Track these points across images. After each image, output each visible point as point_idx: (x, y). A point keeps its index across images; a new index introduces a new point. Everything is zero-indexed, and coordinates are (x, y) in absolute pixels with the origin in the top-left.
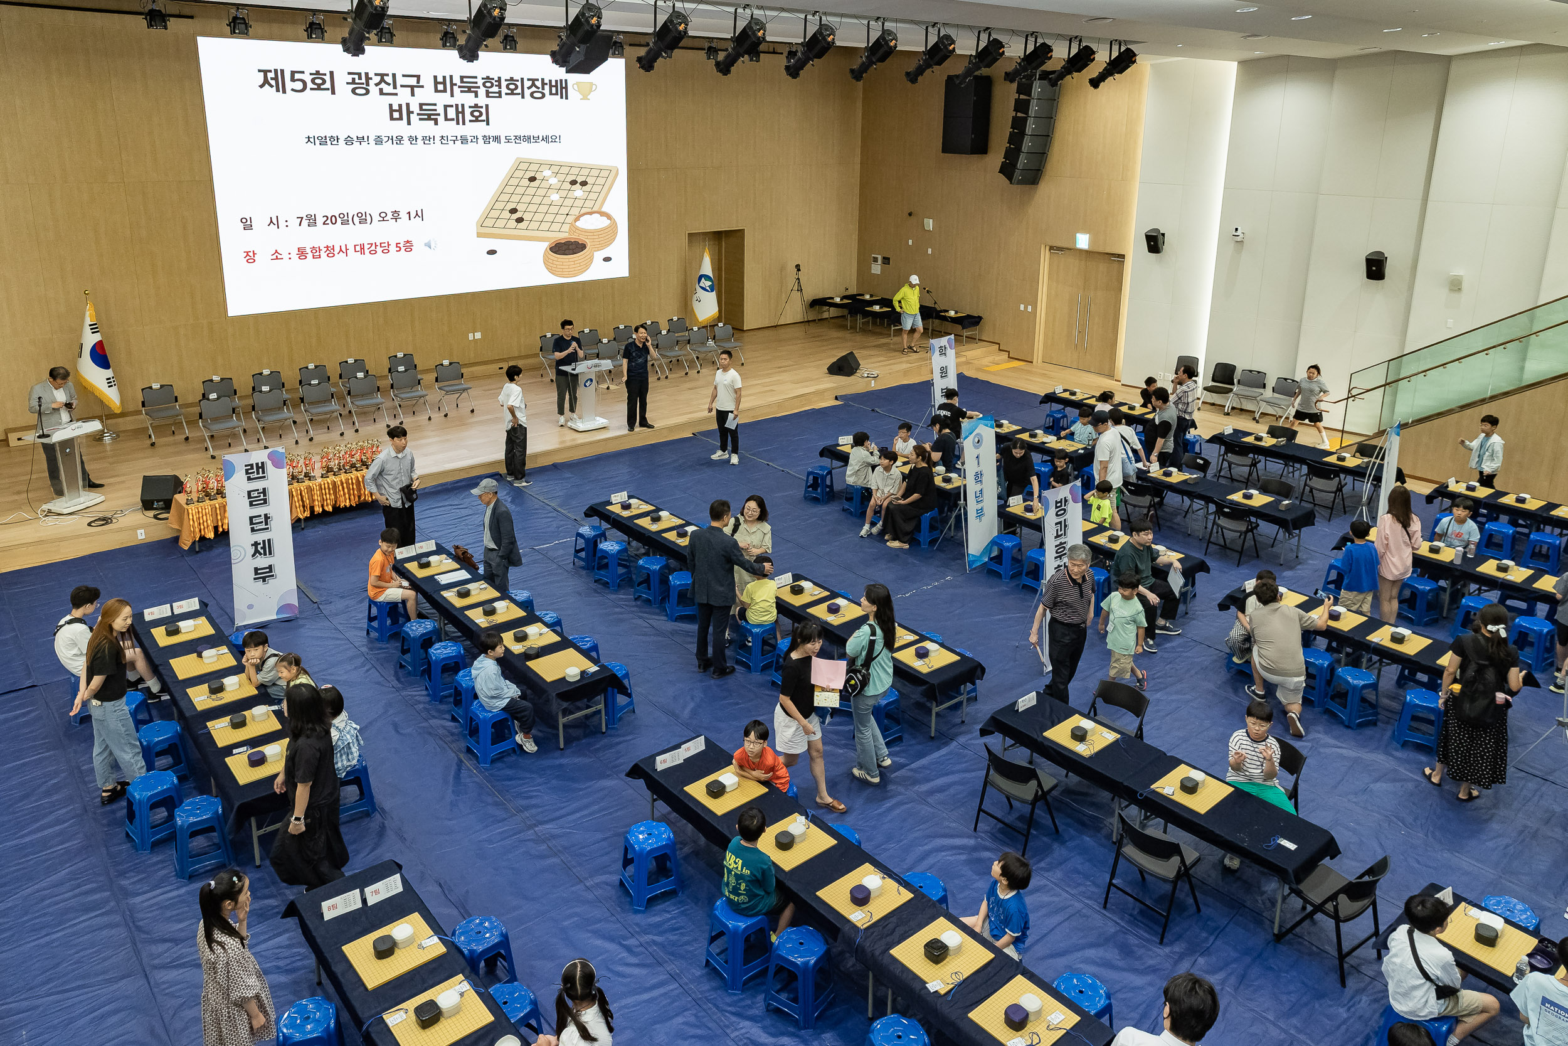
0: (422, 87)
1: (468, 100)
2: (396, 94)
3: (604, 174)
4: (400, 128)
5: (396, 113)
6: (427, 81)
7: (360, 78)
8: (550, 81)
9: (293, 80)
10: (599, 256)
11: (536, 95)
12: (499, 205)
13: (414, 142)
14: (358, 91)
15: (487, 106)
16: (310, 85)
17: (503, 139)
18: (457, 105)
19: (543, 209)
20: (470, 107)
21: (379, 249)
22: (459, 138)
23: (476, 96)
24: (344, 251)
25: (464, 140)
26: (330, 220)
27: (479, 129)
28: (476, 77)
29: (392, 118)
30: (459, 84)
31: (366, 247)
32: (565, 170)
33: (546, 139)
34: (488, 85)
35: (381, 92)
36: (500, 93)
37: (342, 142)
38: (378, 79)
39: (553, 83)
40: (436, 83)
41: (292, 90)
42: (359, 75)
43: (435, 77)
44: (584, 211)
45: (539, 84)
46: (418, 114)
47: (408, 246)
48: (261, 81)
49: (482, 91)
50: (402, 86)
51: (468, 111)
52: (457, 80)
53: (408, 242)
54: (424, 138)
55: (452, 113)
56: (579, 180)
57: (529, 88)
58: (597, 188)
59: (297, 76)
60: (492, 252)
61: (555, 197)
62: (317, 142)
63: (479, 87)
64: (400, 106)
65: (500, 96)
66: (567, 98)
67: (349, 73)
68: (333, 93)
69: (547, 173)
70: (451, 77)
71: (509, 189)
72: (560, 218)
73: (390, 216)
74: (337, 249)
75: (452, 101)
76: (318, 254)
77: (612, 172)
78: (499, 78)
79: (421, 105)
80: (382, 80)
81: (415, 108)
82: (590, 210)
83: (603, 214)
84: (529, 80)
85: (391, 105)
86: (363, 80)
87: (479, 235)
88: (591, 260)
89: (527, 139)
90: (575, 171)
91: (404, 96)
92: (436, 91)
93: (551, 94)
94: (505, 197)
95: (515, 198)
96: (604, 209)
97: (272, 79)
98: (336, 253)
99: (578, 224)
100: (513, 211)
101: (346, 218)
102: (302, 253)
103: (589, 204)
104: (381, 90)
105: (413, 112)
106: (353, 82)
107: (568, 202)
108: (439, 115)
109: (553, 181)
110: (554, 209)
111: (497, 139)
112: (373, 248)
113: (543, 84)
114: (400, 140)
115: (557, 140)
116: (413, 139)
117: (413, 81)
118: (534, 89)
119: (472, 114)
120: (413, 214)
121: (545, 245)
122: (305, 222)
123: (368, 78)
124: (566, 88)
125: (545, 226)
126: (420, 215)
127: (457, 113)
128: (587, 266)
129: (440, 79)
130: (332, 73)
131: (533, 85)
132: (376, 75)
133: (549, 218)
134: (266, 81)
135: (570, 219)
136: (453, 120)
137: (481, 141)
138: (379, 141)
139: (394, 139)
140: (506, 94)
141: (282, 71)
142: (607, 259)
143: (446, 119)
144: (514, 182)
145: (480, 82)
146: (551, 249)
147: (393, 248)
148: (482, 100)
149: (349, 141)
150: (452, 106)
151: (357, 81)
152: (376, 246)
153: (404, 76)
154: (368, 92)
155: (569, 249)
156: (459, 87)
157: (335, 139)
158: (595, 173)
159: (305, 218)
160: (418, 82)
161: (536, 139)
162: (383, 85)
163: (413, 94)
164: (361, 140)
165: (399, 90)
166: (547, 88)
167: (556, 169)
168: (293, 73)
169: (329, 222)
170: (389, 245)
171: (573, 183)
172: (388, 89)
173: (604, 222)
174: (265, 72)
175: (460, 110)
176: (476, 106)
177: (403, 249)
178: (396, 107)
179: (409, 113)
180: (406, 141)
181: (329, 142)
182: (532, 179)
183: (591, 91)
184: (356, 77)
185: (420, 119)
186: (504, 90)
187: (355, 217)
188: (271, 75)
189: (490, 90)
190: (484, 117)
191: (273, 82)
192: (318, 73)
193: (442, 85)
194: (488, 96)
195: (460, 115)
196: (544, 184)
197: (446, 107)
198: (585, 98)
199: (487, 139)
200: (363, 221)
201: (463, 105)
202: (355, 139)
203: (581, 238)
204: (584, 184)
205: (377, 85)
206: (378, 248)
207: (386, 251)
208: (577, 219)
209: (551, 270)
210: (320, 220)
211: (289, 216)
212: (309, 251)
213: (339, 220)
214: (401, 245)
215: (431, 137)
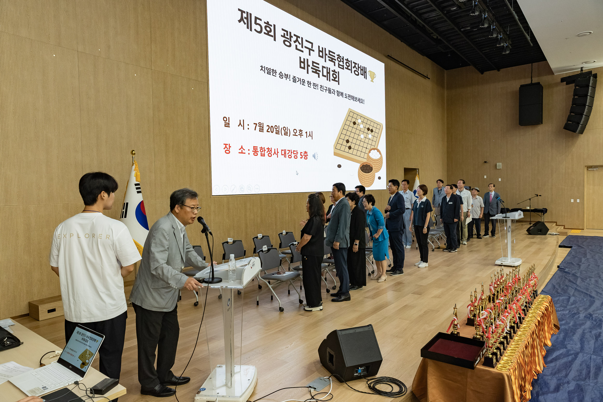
0: (314, 51)
2: (303, 52)
3: (378, 127)
4: (302, 74)
5: (302, 64)
6: (316, 48)
8: (361, 66)
9: (256, 23)
10: (377, 175)
11: (356, 73)
12: (342, 137)
13: (309, 86)
14: (286, 43)
15: (338, 73)
16: (264, 30)
17: (344, 95)
18: (327, 68)
19: (358, 142)
20: (332, 71)
21: (293, 155)
22: (328, 89)
23: (335, 65)
24: (276, 153)
25: (330, 91)
26: (271, 129)
27: (336, 86)
28: (334, 53)
29: (300, 67)
30: (328, 55)
31: (287, 152)
32: (365, 121)
33: (359, 100)
34: (339, 59)
35: (296, 48)
36: (343, 66)
37: (277, 75)
38: (295, 38)
39: (362, 68)
40: (319, 51)
41: (255, 30)
43: (319, 47)
44: (372, 147)
45: (357, 67)
46: (312, 68)
48: (239, 18)
49: (337, 63)
50: (305, 47)
51: (331, 73)
52: (327, 52)
53: (306, 152)
54: (313, 84)
55: (325, 72)
56: (370, 128)
57: (353, 67)
58: (376, 135)
59: (258, 21)
60: (339, 166)
61: (362, 136)
62: (266, 71)
63: (336, 60)
64: (304, 59)
65: (343, 69)
66: (366, 78)
67: (282, 30)
68: (275, 39)
69: (359, 121)
70: (325, 49)
71: (346, 127)
72: (364, 150)
73: (298, 132)
74: (273, 151)
75: (325, 65)
76: (263, 153)
77: (381, 126)
78: (343, 57)
79: (313, 63)
80: (297, 40)
81: (310, 63)
82: (374, 147)
83: (378, 150)
84: (353, 63)
85: (300, 58)
86: (289, 37)
87: (335, 154)
88: (375, 177)
89: (353, 98)
90: (369, 122)
91: (306, 54)
92: (319, 55)
93: (361, 74)
94: (345, 132)
95: (348, 134)
96: (378, 148)
97: (245, 18)
98: (272, 153)
99: (370, 155)
100: (348, 141)
101: (278, 130)
102: (255, 151)
103: (374, 143)
104: (296, 46)
105: (309, 66)
106: (284, 36)
107: (367, 141)
108: (320, 71)
109: (362, 126)
110: (362, 144)
111: (342, 94)
112: (290, 154)
113: (359, 67)
114: (304, 82)
115: (363, 102)
116: (309, 84)
117: (310, 46)
118: (355, 69)
119: (333, 75)
120: (308, 134)
121: (359, 165)
122: (258, 128)
123: (291, 37)
124: (366, 72)
125: (359, 153)
126: (311, 135)
127: (327, 73)
128: (373, 181)
129: (321, 49)
130: (274, 26)
131: (355, 66)
132: (294, 35)
133: (360, 149)
134: (242, 19)
135: (367, 151)
136: (325, 76)
137: (336, 93)
138: (294, 79)
139: (301, 80)
140: (346, 68)
141: (251, 15)
142: (380, 178)
143: (323, 75)
144: (348, 123)
145: (336, 57)
146: (361, 168)
147: (299, 156)
148: (337, 68)
149: (281, 75)
150: (325, 67)
151: (286, 36)
152: (292, 152)
153: (306, 41)
154: (290, 45)
155: (367, 169)
156: (328, 57)
157: (274, 71)
158: (376, 125)
159: (258, 125)
160: (312, 47)
161: (356, 99)
162: (297, 43)
163: (310, 54)
164: (286, 76)
165: (304, 49)
166: (360, 70)
167: (362, 119)
168: (256, 18)
169: (269, 130)
170: (297, 153)
171: (368, 129)
172: (299, 47)
173: (378, 155)
174: (242, 12)
175: (328, 71)
176: (334, 71)
177: (303, 156)
178: (302, 60)
180: (306, 84)
181: (271, 73)
182: (354, 123)
183: (374, 77)
184: (285, 33)
185: (313, 72)
186: (345, 65)
187: (282, 129)
188: (245, 15)
189: (340, 63)
190: (337, 79)
191: (245, 21)
192: (268, 23)
193: (322, 52)
194: (339, 67)
195: (328, 75)
196: (359, 128)
197: (323, 67)
198: (372, 81)
199: (338, 93)
200: (286, 134)
201: (329, 69)
202: (283, 75)
203: (371, 163)
204: (372, 131)
205: (294, 42)
206: (292, 153)
207: (296, 157)
208: (370, 152)
210: (266, 128)
211: (250, 121)
212: (259, 149)
213: (275, 130)
214: (302, 154)
215: (317, 84)
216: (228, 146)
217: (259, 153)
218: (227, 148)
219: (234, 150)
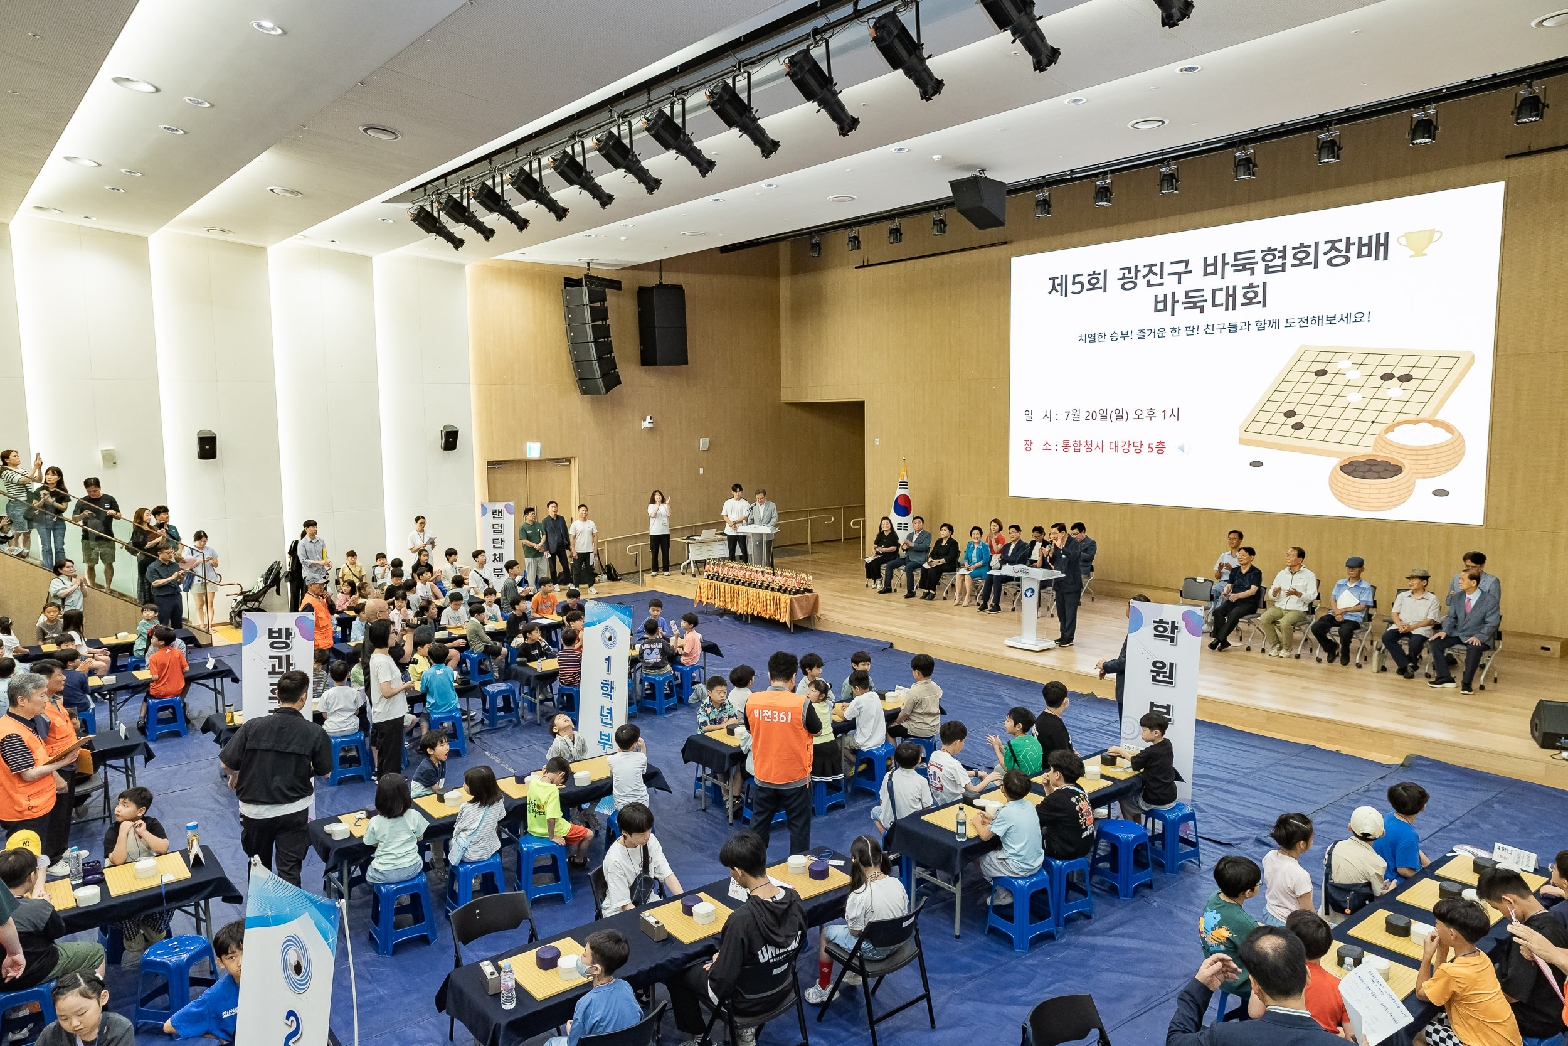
0: (1190, 272)
1: (1244, 278)
2: (1162, 284)
3: (1447, 363)
4: (1164, 320)
5: (1161, 305)
6: (1196, 266)
7: (1130, 273)
8: (1360, 239)
9: (1074, 283)
10: (1424, 487)
11: (1334, 261)
12: (1271, 406)
13: (1176, 334)
14: (1126, 286)
15: (1265, 284)
16: (1087, 286)
17: (1283, 323)
18: (1227, 288)
19: (1335, 412)
20: (1243, 288)
21: (1132, 449)
22: (1227, 325)
23: (1252, 274)
24: (1100, 447)
25: (1233, 328)
26: (1092, 415)
27: (1254, 313)
28: (1254, 251)
29: (1156, 310)
30: (1232, 262)
31: (1121, 444)
32: (1376, 359)
33: (1346, 318)
34: (1269, 258)
35: (1149, 284)
36: (1283, 266)
37: (1108, 338)
38: (1146, 270)
39: (1365, 241)
40: (1206, 265)
41: (1073, 293)
42: (1129, 269)
43: (1205, 259)
44: (1401, 417)
45: (1341, 246)
46: (1183, 303)
47: (1161, 447)
48: (1050, 288)
49: (1260, 268)
50: (1169, 274)
51: (1240, 293)
52: (1230, 259)
53: (1161, 443)
54: (1188, 328)
55: (1220, 297)
56: (1398, 373)
57: (1325, 254)
58: (1426, 385)
59: (1077, 279)
60: (1257, 464)
61: (1354, 397)
62: (1088, 339)
63: (1256, 263)
64: (1165, 296)
65: (1284, 270)
66: (1386, 258)
67: (1121, 269)
68: (1105, 291)
69: (1344, 364)
70: (1224, 255)
71: (1287, 386)
72: (1361, 427)
73: (1145, 414)
74: (1094, 445)
75: (1222, 284)
76: (1078, 448)
77: (1460, 363)
78: (1285, 247)
79: (1187, 292)
80: (1151, 271)
81: (1180, 297)
82: (1414, 417)
83: (1436, 423)
84: (1326, 242)
85: (1156, 296)
86: (1133, 274)
87: (1242, 442)
88: (1410, 490)
89: (1318, 320)
90: (1389, 360)
91: (1170, 285)
92: (1206, 274)
93: (1360, 255)
94: (1279, 396)
95: (1293, 397)
96: (1439, 417)
97: (1058, 284)
98: (1093, 448)
99: (1390, 436)
100: (1290, 414)
101: (1105, 414)
102: (1066, 446)
103: (1410, 408)
104: (1148, 281)
105: (1177, 302)
106: (1124, 278)
107: (1376, 405)
108: (1206, 301)
109: (1354, 375)
110: (1351, 414)
111: (1275, 323)
112: (1126, 446)
113: (1349, 244)
114: (1162, 331)
115: (1365, 318)
116: (1175, 331)
117: (1181, 268)
118: (1333, 253)
119: (1245, 296)
120: (1168, 413)
121: (1335, 462)
122: (1071, 417)
123: (1137, 271)
124: (1386, 245)
125: (1335, 436)
126: (1175, 414)
127: (1227, 296)
128: (1401, 500)
129: (1210, 261)
130: (1105, 271)
131: (1333, 248)
132: (1145, 266)
133: (1343, 425)
134: (1054, 288)
135: (1376, 429)
136: (1221, 305)
137: (1253, 327)
138: (1141, 335)
139: (1157, 331)
140: (1293, 266)
141: (1066, 276)
142: (1441, 493)
143: (1214, 305)
144: (1294, 376)
145: (1258, 256)
146: (1341, 468)
147: (1145, 448)
148: (1260, 277)
149: (1114, 337)
150: (1222, 289)
151: (1127, 276)
152: (1129, 445)
153: (1172, 263)
154: (1136, 284)
155: (1370, 471)
156: (1233, 266)
157: (1102, 336)
158: (1430, 362)
159: (1071, 412)
160: (1186, 268)
161: (1331, 320)
162: (1151, 276)
163: (1179, 282)
164: (1125, 335)
165: (1167, 279)
166: (1354, 249)
167: (1359, 359)
168: (1074, 276)
169: (1090, 417)
170: (1142, 445)
171: (1387, 377)
172: (1154, 279)
173: (1440, 436)
174: (1054, 279)
175: (1231, 292)
176: (1251, 286)
177: (1155, 450)
178: (1161, 298)
179: (1174, 302)
180: (1168, 334)
181: (1097, 339)
182: (1321, 373)
183: (1430, 241)
184: (1126, 272)
185: (1185, 308)
186: (1290, 260)
187: (1113, 413)
188: (1058, 281)
189: (1271, 264)
190: (1260, 298)
191: (1058, 288)
192: (1094, 273)
193: (1211, 267)
194: (1267, 272)
195: (1231, 299)
196: (1339, 379)
197: (1214, 291)
198: (1419, 253)
199: (1261, 325)
200: (1120, 418)
201: (1235, 287)
202: (1120, 335)
203: (1395, 458)
204: (1406, 378)
205: (1144, 277)
206: (1131, 446)
207: (1138, 451)
208: (1390, 429)
209: (1340, 497)
210: (1083, 415)
211: (1060, 410)
212: (1071, 444)
213: (1098, 415)
214: (1153, 446)
215: (1196, 327)
216: (1029, 443)
217: (1072, 449)
218: (1028, 446)
219: (1037, 446)
